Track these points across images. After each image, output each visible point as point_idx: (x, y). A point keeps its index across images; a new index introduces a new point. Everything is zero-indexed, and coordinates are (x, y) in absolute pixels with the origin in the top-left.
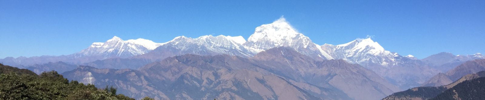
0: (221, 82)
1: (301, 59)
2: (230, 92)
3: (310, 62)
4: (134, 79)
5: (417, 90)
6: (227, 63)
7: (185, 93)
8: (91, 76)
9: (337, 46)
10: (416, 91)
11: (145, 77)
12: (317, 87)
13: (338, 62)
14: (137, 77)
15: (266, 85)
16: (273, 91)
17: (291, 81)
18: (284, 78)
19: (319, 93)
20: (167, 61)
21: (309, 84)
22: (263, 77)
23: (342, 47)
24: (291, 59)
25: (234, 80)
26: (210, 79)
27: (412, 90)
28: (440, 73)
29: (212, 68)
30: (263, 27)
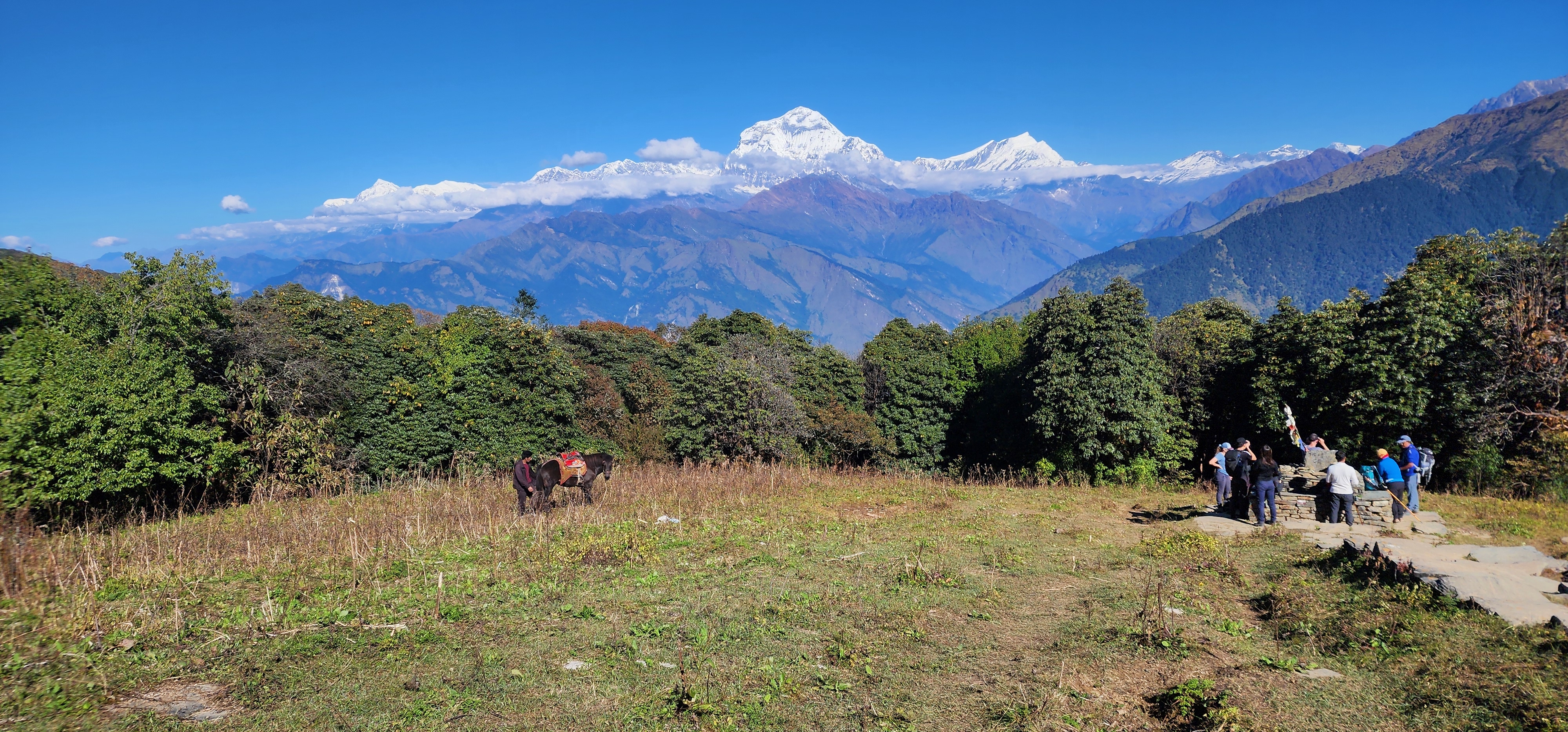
0: (669, 273)
1: (858, 203)
2: (692, 296)
3: (880, 207)
4: (451, 284)
5: (1133, 247)
6: (677, 226)
7: (584, 307)
8: (340, 285)
9: (948, 160)
10: (1131, 251)
11: (477, 276)
12: (899, 264)
13: (949, 201)
14: (457, 277)
15: (777, 272)
16: (795, 284)
17: (836, 256)
18: (819, 251)
19: (905, 278)
20: (525, 232)
21: (879, 259)
22: (769, 253)
23: (957, 163)
24: (833, 204)
25: (699, 267)
26: (641, 270)
27: (1122, 248)
28: (1189, 204)
29: (642, 243)
30: (760, 127)
